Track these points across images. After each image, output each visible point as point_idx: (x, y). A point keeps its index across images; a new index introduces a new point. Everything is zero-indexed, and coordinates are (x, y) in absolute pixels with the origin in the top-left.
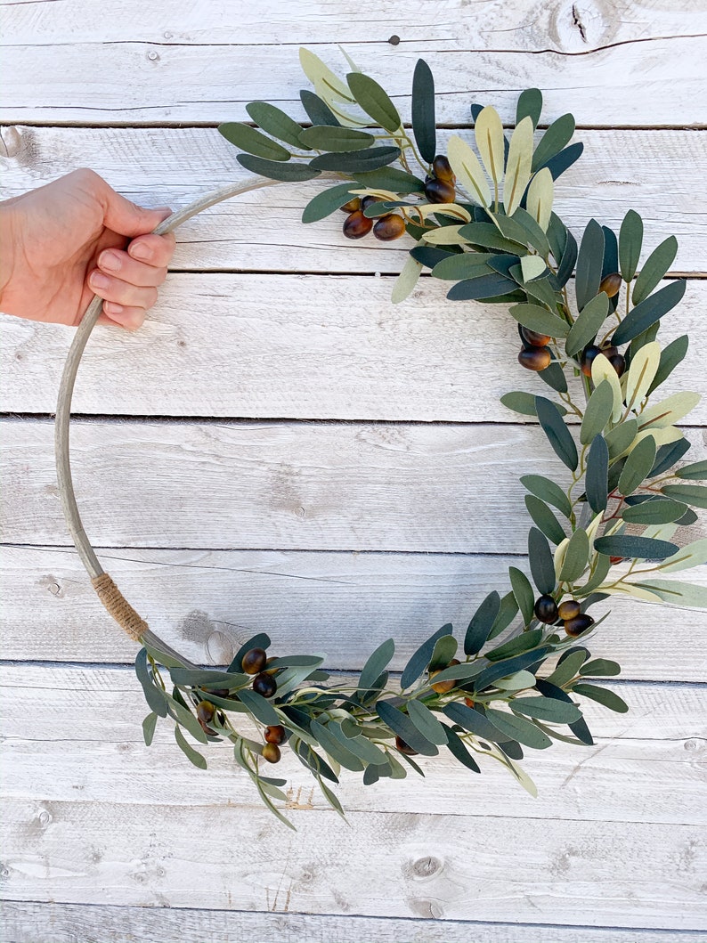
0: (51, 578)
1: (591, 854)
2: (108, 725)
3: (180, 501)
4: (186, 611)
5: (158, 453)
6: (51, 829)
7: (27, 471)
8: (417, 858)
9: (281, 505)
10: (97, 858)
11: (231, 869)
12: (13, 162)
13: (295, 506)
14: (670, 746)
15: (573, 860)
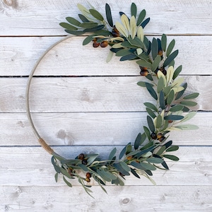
0: (21, 122)
1: (171, 195)
2: (36, 163)
3: (57, 99)
4: (59, 130)
5: (51, 86)
6: (20, 195)
7: (14, 92)
8: (123, 198)
9: (84, 100)
10: (34, 202)
11: (72, 204)
12: (11, 7)
13: (88, 100)
14: (191, 163)
15: (166, 197)
